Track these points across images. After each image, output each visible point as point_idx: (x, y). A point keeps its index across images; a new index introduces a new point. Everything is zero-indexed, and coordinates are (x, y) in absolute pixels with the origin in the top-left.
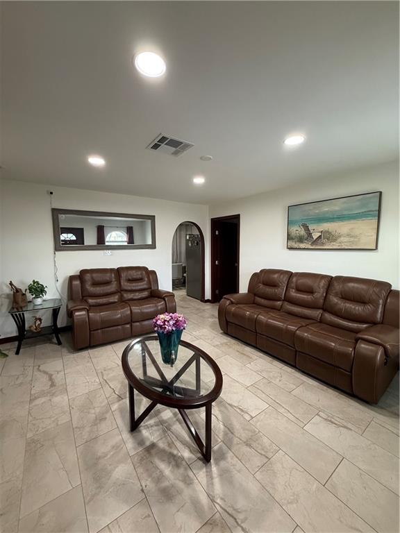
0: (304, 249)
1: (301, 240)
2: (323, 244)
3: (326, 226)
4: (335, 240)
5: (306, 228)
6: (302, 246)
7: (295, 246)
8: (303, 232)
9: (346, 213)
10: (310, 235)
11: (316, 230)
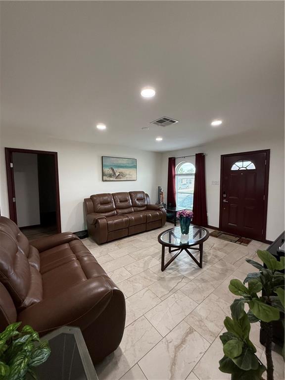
0: (112, 181)
1: (110, 176)
2: (120, 178)
3: (121, 170)
4: (124, 177)
5: (113, 170)
6: (111, 179)
7: (108, 179)
8: (111, 172)
9: (128, 165)
10: (115, 173)
11: (118, 171)
